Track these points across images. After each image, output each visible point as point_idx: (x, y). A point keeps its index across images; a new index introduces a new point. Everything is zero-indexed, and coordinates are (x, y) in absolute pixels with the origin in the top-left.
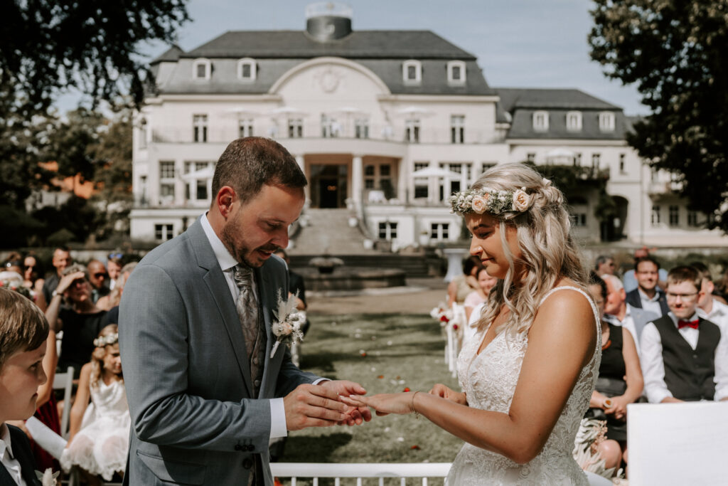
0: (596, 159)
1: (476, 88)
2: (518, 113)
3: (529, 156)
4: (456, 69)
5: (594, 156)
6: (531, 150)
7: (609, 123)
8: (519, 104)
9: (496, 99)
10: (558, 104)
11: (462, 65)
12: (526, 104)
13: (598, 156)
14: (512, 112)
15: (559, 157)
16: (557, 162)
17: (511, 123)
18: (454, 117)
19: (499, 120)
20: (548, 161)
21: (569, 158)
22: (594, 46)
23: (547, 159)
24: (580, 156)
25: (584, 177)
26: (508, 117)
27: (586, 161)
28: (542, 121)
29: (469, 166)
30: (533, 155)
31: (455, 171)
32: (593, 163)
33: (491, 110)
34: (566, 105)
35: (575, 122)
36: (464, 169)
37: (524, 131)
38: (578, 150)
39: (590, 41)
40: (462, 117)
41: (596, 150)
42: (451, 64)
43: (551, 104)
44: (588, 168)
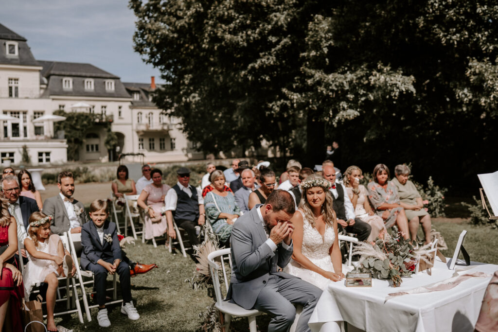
0: (104, 109)
1: (26, 60)
2: (52, 77)
3: (60, 106)
4: (12, 47)
5: (102, 107)
6: (62, 103)
7: (111, 88)
8: (52, 72)
9: (41, 68)
10: (79, 74)
11: (16, 44)
12: (57, 73)
13: (105, 107)
14: (48, 78)
15: (81, 107)
16: (79, 111)
17: (47, 85)
18: (10, 79)
19: (42, 83)
20: (73, 110)
21: (86, 108)
22: (136, 43)
23: (73, 108)
24: (93, 107)
25: (97, 120)
26: (45, 81)
27: (97, 110)
28: (68, 84)
29: (25, 113)
30: (63, 106)
31: (15, 117)
32: (102, 112)
33: (37, 75)
34: (84, 74)
35: (90, 85)
36: (21, 116)
37: (57, 90)
38: (93, 103)
39: (134, 40)
40: (16, 80)
41: (104, 104)
42: (8, 43)
43: (74, 73)
44: (98, 114)
